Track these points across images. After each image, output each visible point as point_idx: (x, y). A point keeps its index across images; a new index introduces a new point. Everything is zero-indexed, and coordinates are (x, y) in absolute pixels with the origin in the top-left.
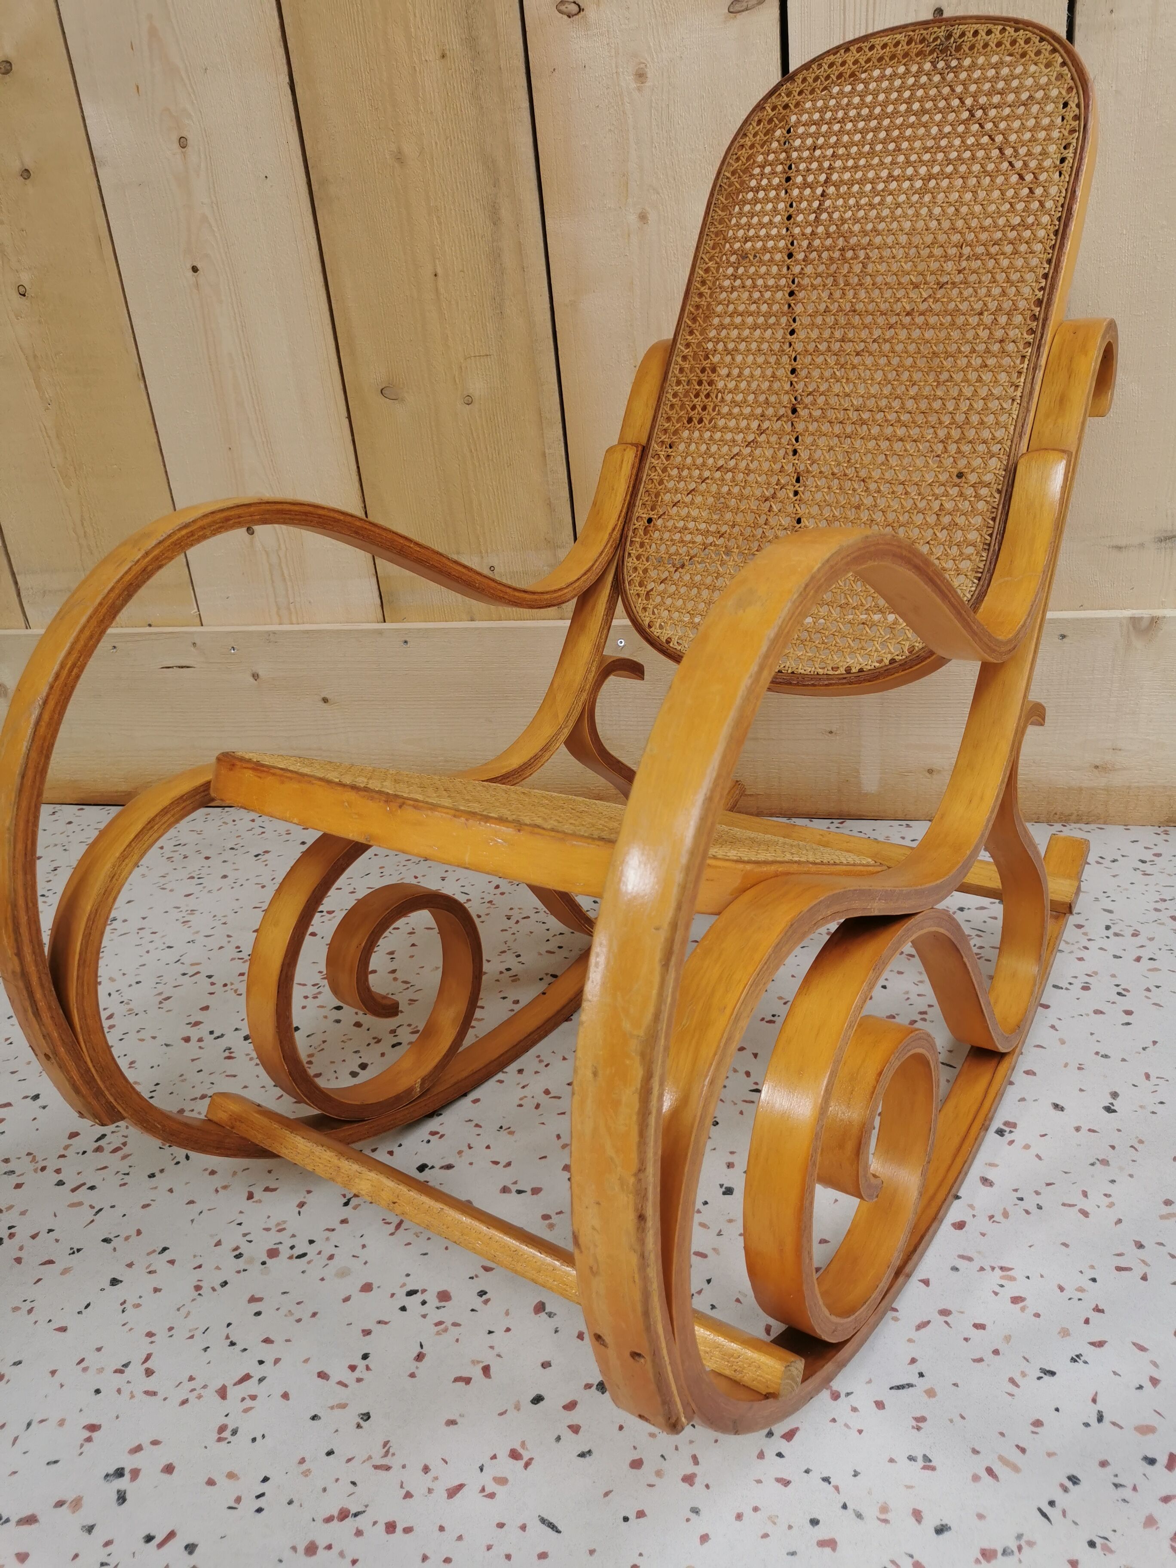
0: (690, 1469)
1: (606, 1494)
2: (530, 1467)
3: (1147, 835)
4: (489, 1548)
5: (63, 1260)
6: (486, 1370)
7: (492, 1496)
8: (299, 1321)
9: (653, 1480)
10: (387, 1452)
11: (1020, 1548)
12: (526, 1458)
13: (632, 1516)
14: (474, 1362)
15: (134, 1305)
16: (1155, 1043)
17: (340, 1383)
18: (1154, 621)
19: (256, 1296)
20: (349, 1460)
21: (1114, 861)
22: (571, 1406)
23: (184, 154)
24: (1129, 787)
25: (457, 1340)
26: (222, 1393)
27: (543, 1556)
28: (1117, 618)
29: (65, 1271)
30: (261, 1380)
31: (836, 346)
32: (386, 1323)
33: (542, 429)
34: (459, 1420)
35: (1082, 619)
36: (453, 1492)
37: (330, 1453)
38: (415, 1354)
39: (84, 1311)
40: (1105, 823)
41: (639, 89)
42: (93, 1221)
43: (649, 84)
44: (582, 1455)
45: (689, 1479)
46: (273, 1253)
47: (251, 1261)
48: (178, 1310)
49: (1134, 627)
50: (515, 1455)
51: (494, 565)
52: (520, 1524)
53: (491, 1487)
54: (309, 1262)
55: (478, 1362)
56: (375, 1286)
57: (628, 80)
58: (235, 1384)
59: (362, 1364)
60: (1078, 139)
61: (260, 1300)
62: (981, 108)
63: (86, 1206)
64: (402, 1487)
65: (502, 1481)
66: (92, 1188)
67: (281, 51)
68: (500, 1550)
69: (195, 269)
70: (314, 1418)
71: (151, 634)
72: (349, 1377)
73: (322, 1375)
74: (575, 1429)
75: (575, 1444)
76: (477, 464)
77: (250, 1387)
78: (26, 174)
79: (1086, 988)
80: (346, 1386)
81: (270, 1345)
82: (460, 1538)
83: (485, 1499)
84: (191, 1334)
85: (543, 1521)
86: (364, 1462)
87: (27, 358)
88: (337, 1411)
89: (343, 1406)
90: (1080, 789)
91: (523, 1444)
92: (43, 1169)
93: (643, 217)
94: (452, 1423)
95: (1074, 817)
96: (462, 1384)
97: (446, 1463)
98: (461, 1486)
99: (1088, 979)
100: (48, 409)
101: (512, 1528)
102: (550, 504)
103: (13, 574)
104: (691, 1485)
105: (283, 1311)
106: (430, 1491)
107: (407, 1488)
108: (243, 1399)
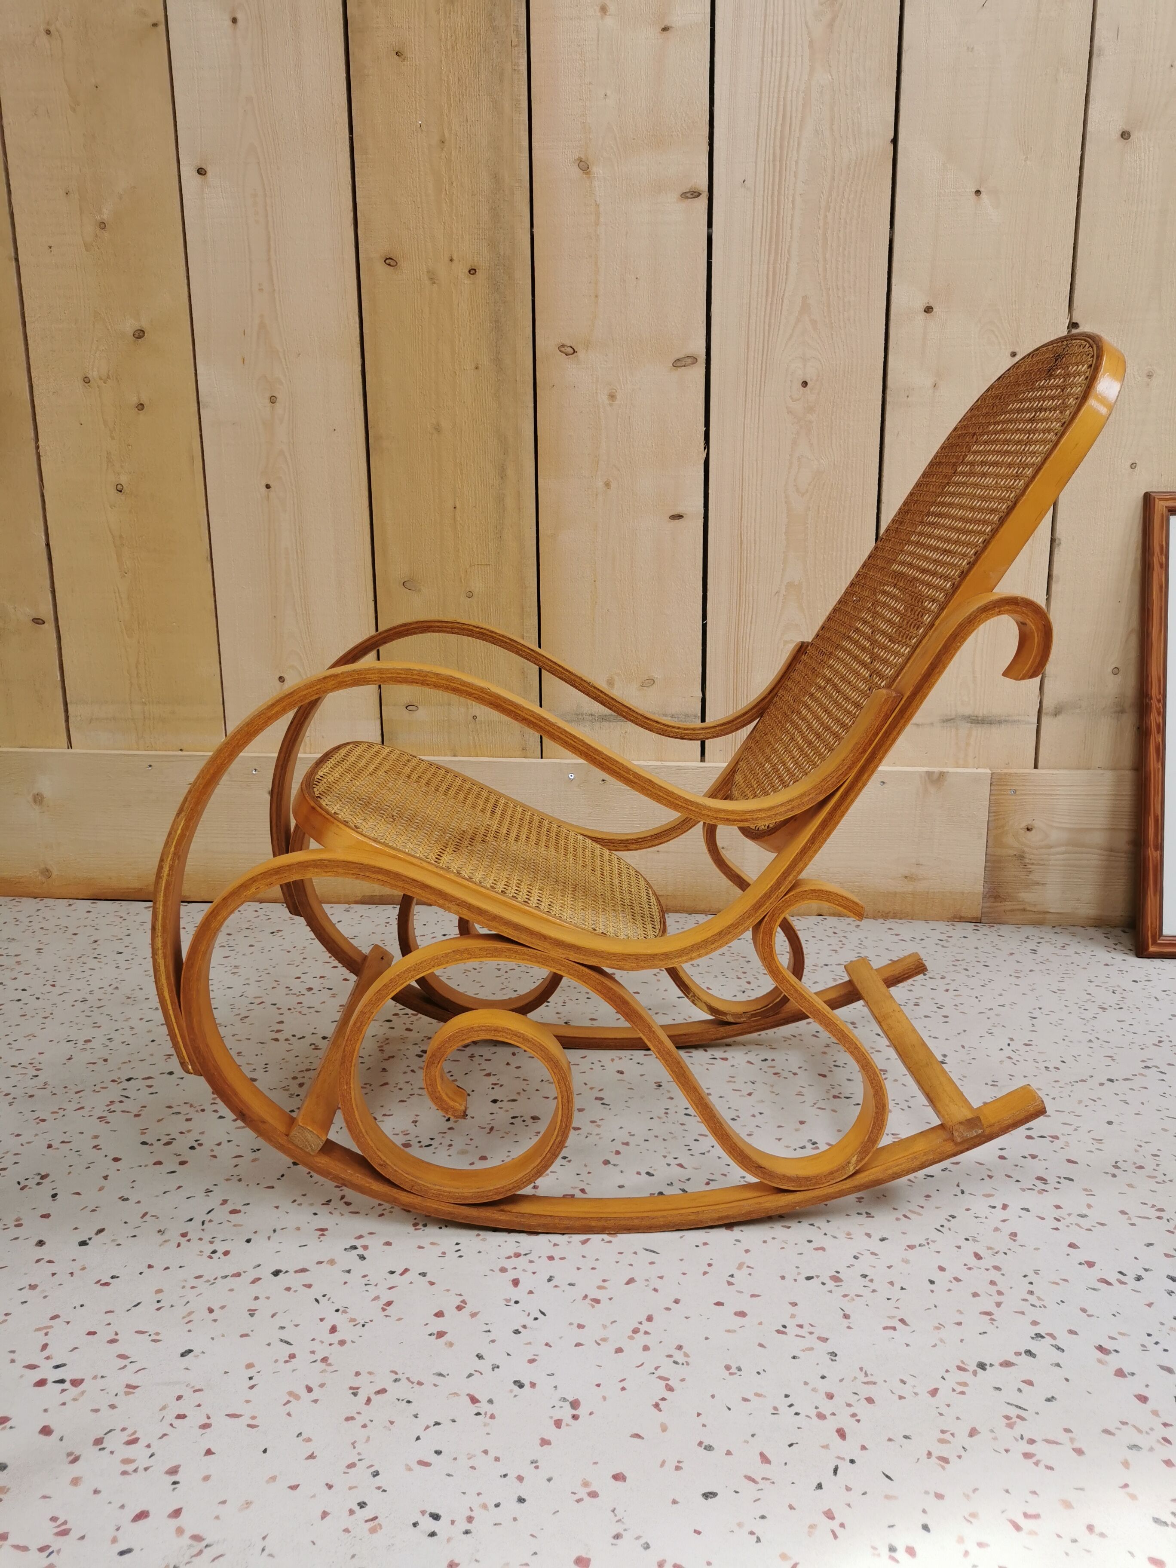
3: (941, 926)
11: (928, 1244)
13: (700, 1245)
16: (965, 1031)
18: (942, 774)
21: (922, 940)
23: (273, 408)
24: (928, 893)
28: (918, 772)
33: (523, 619)
35: (895, 771)
40: (912, 919)
41: (611, 405)
43: (617, 402)
49: (929, 778)
57: (604, 398)
67: (358, 350)
69: (268, 487)
71: (181, 756)
78: (141, 406)
79: (917, 1005)
87: (113, 537)
90: (895, 894)
93: (607, 485)
95: (891, 914)
99: (917, 1001)
100: (124, 576)
102: (523, 673)
103: (66, 704)
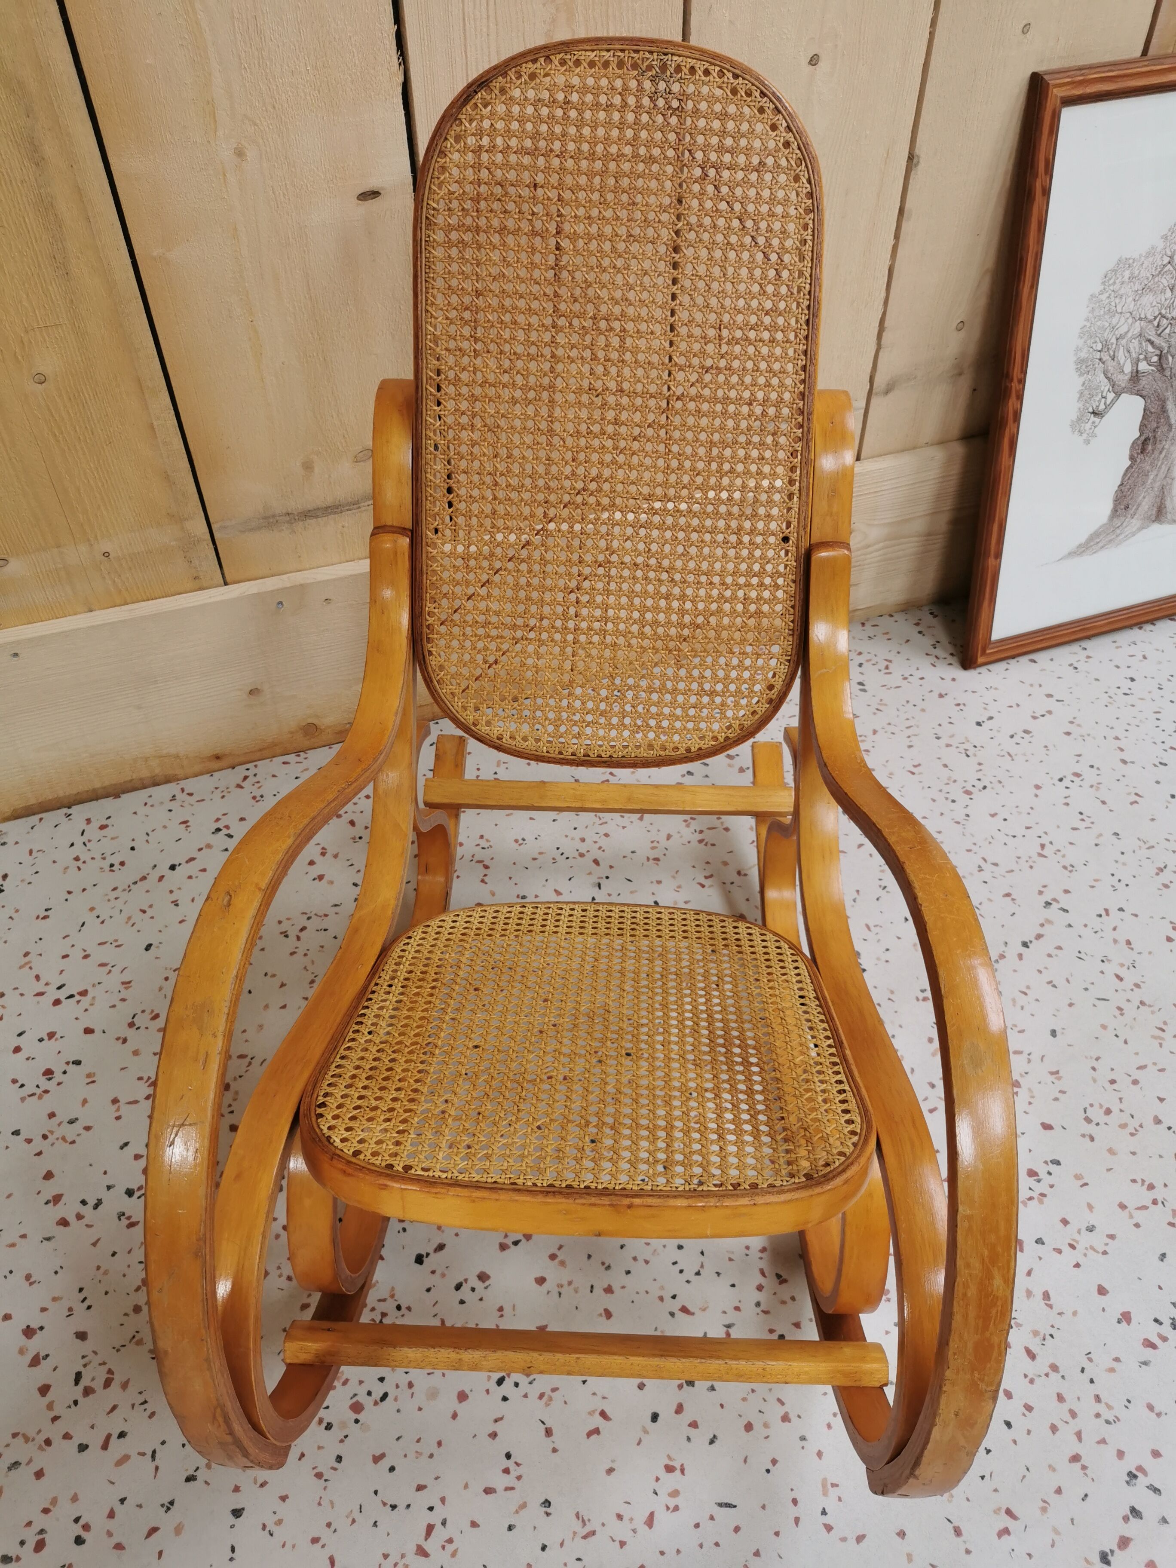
0: (781, 1411)
1: (745, 1461)
2: (686, 1472)
4: (701, 1546)
5: (167, 1522)
6: (603, 1414)
7: (676, 1508)
8: (431, 1456)
9: (766, 1432)
10: (583, 1521)
12: (678, 1467)
14: (591, 1413)
15: (276, 1524)
17: (507, 1489)
19: (377, 1455)
20: (562, 1545)
22: (679, 1409)
25: (565, 1403)
26: (422, 1552)
27: (737, 1529)
29: (178, 1530)
30: (444, 1523)
31: (610, 429)
32: (501, 1419)
34: (614, 1466)
36: (650, 1521)
37: (544, 1548)
38: (544, 1432)
39: (234, 1556)
42: (157, 1468)
44: (712, 1442)
45: (785, 1418)
46: (357, 1408)
47: (343, 1425)
48: (319, 1504)
50: (669, 1469)
51: (108, 550)
52: (708, 1517)
53: (672, 1503)
54: (396, 1399)
55: (594, 1411)
56: (467, 1392)
58: (426, 1539)
59: (510, 1464)
60: (814, 220)
61: (383, 1456)
62: (713, 167)
63: (135, 1458)
64: (614, 1541)
65: (675, 1494)
66: (122, 1435)
68: (709, 1544)
70: (510, 1528)
72: (509, 1480)
73: (488, 1491)
74: (694, 1425)
75: (701, 1437)
76: (66, 448)
77: (440, 1535)
80: (512, 1488)
81: (425, 1490)
82: (678, 1552)
83: (674, 1513)
84: (350, 1520)
85: (720, 1505)
86: (573, 1539)
88: (523, 1513)
89: (524, 1506)
91: (669, 1457)
92: (48, 1442)
94: (610, 1471)
96: (594, 1436)
97: (629, 1503)
98: (652, 1515)
101: (706, 1524)
104: (790, 1422)
105: (412, 1455)
106: (634, 1531)
107: (618, 1539)
108: (443, 1547)
